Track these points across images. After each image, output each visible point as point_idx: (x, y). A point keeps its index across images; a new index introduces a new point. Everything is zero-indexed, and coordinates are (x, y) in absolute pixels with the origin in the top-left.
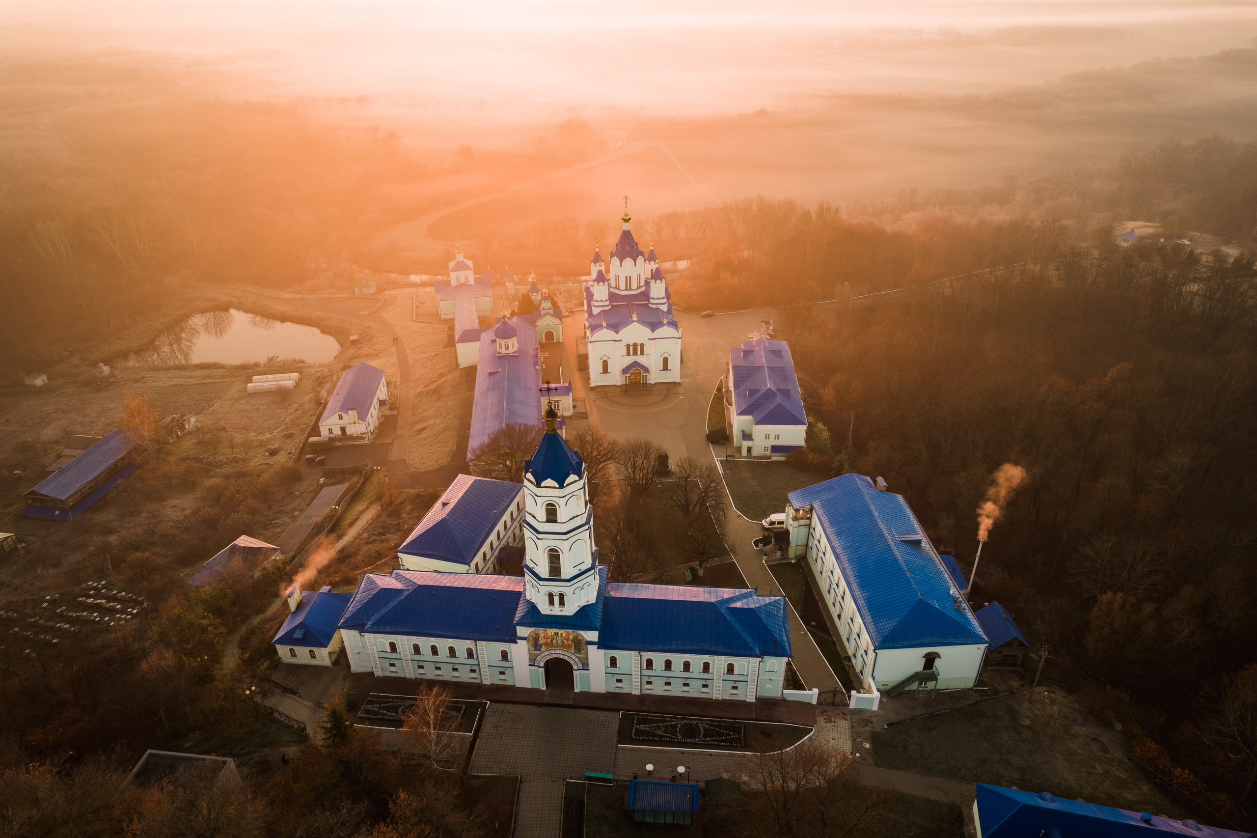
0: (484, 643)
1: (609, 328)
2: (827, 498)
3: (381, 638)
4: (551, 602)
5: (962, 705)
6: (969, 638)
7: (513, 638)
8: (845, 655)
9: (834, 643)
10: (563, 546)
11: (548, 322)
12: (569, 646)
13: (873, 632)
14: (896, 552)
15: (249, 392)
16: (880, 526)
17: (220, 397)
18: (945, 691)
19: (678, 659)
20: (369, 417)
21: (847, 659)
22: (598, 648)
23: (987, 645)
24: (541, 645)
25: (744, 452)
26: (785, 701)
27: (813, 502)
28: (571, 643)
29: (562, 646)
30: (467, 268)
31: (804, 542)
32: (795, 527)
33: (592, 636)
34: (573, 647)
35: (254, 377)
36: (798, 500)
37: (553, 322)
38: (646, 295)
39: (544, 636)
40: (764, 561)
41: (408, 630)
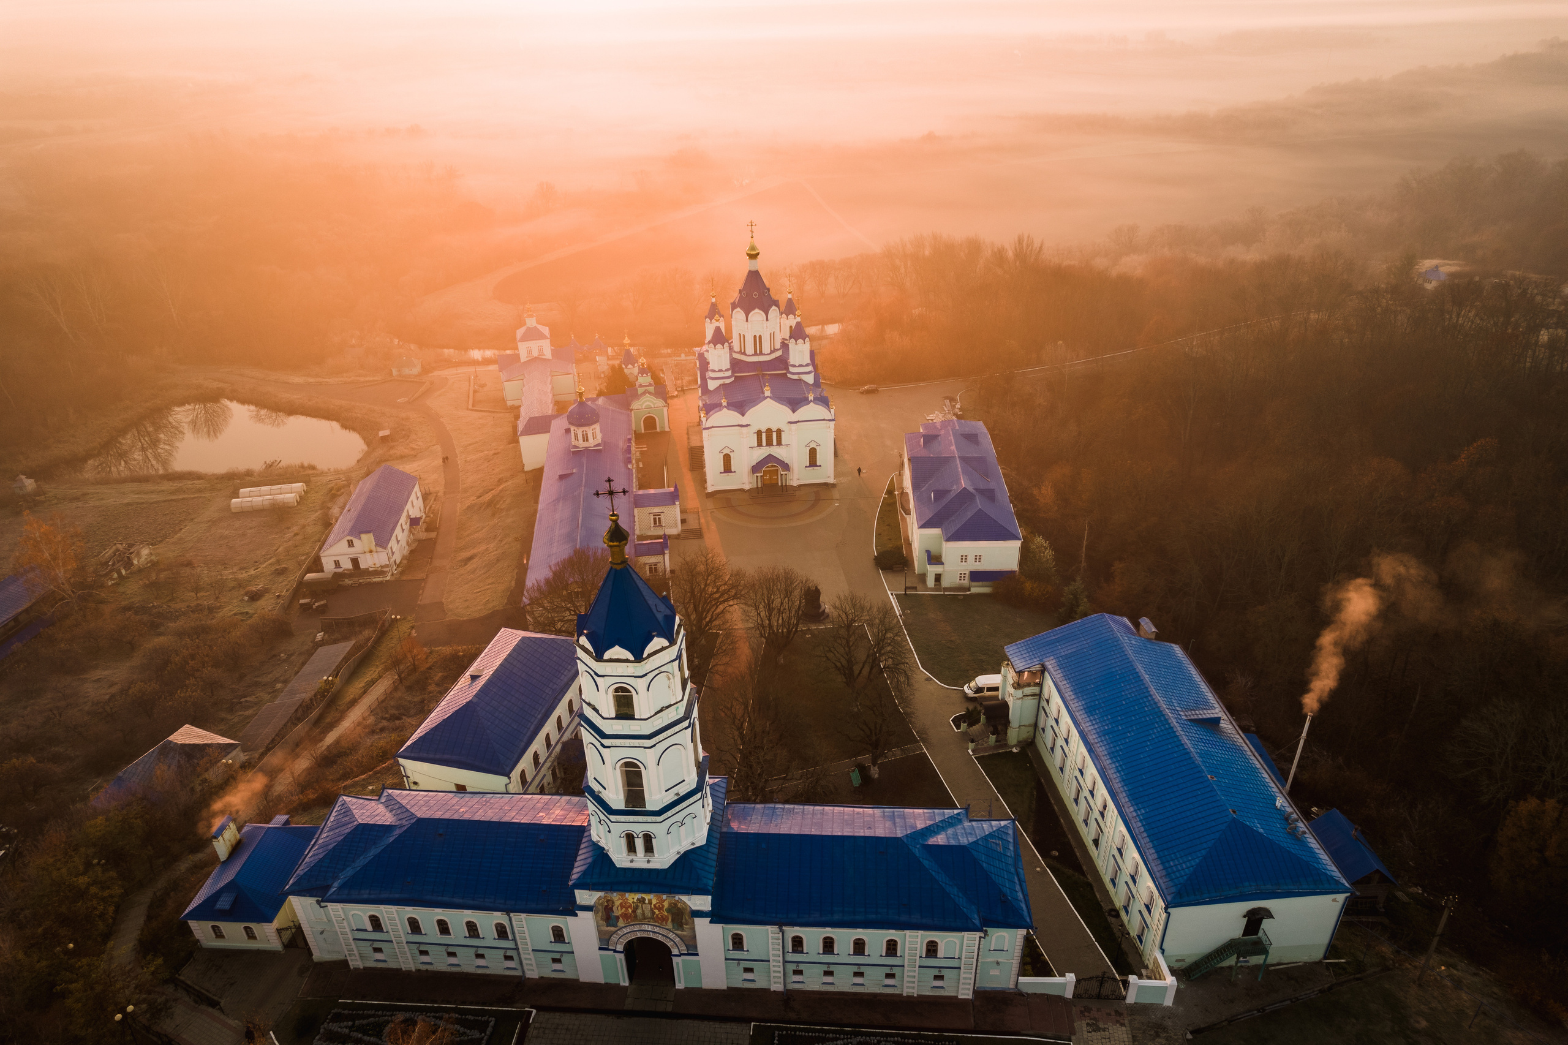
0: (523, 916)
1: (731, 408)
2: (1066, 653)
3: (354, 909)
4: (631, 848)
5: (1308, 992)
6: (1318, 885)
7: (571, 909)
8: (1110, 907)
9: (1090, 885)
10: (647, 757)
11: (648, 403)
12: (664, 919)
13: (1161, 877)
14: (1185, 740)
15: (233, 511)
16: (1154, 697)
17: (193, 519)
18: (1277, 967)
19: (843, 938)
20: (393, 543)
21: (1113, 913)
22: (711, 922)
23: (1348, 894)
24: (617, 918)
25: (931, 582)
26: (1021, 994)
27: (1045, 660)
28: (666, 914)
29: (650, 918)
30: (542, 336)
31: (1031, 721)
32: (1018, 699)
33: (702, 902)
34: (670, 920)
35: (242, 490)
36: (1021, 657)
37: (654, 404)
38: (782, 362)
39: (621, 904)
40: (970, 751)
41: (397, 896)
